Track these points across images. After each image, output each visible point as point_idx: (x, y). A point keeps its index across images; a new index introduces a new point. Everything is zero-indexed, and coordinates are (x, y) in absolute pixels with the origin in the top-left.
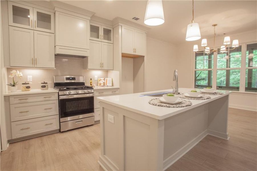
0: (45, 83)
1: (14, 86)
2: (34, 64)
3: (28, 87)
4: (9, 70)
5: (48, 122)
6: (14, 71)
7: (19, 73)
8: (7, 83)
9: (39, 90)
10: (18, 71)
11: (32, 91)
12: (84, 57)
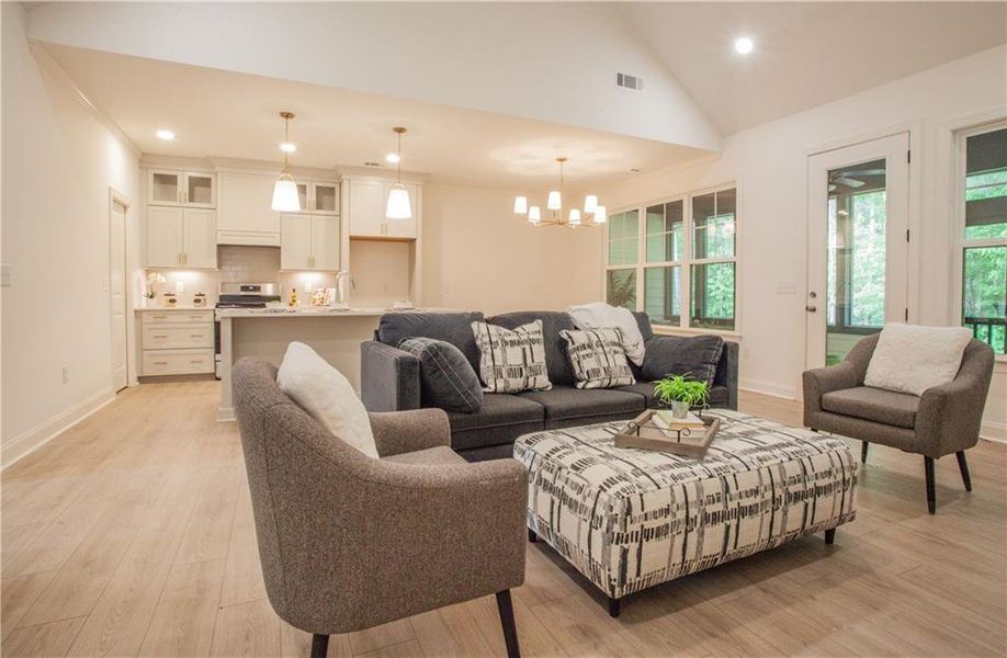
0: (200, 295)
1: (151, 297)
2: (183, 262)
3: (173, 301)
4: (148, 272)
5: (198, 358)
6: (153, 275)
7: (161, 278)
8: (144, 293)
9: (192, 306)
10: (159, 275)
11: (177, 306)
12: (276, 247)
